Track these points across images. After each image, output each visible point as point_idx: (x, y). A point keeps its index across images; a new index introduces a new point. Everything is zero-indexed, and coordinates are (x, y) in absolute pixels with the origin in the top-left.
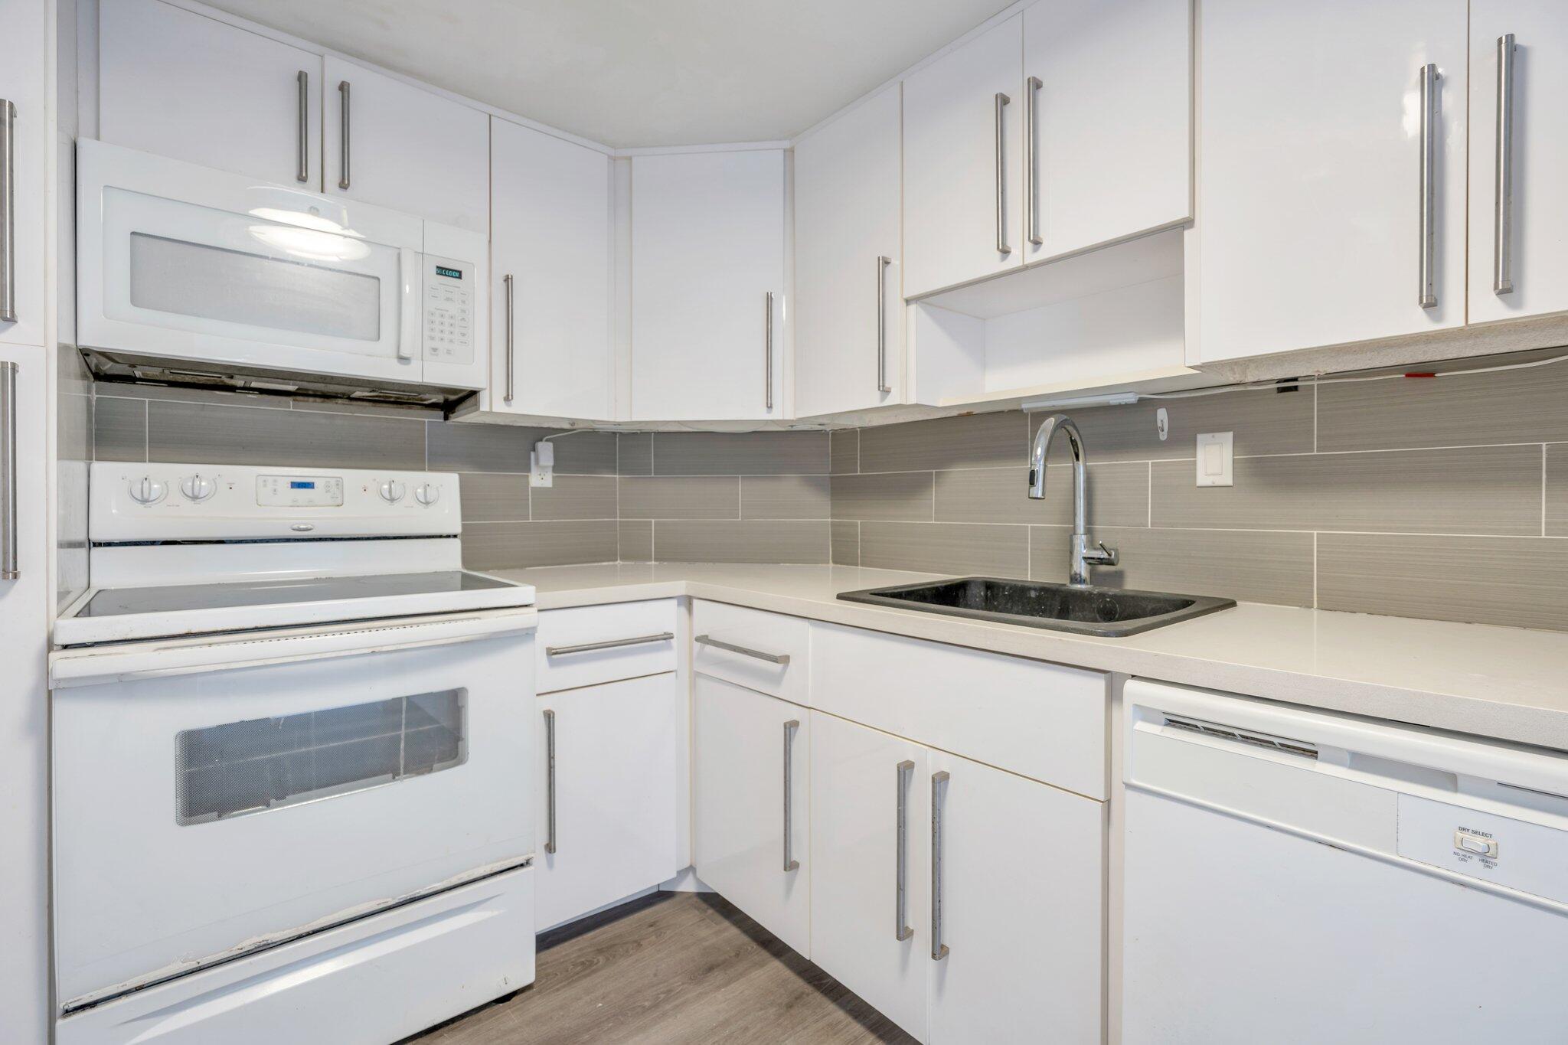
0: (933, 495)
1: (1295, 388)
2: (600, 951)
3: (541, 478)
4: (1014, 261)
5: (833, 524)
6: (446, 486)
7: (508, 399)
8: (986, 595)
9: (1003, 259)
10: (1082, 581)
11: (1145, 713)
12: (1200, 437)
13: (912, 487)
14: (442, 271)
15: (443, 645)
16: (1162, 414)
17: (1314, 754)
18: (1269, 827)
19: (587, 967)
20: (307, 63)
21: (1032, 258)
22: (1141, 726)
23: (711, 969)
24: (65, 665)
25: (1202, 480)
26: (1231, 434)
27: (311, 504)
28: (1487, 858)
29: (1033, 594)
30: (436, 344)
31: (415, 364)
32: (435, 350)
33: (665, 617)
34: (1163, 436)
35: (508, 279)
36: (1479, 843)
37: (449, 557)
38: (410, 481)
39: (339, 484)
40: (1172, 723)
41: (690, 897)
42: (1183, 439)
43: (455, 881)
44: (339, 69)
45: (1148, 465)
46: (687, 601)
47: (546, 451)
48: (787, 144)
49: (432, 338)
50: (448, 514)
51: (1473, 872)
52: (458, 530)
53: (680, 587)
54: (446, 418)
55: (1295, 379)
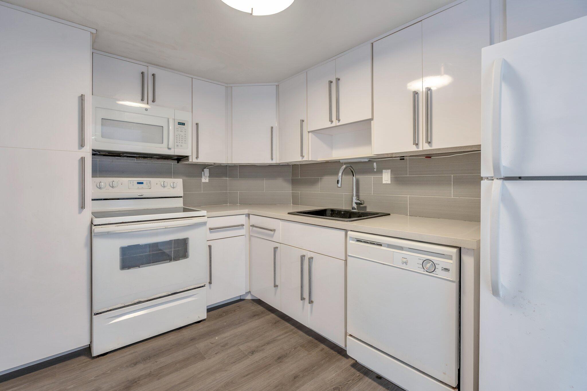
0: (319, 185)
1: (404, 159)
2: (224, 312)
3: (205, 179)
4: (334, 124)
5: (292, 193)
6: (179, 182)
7: (197, 158)
8: (331, 213)
9: (331, 123)
10: (355, 209)
11: (352, 239)
12: (383, 171)
13: (313, 182)
14: (180, 124)
15: (183, 226)
16: (375, 164)
17: (381, 245)
18: (373, 261)
19: (221, 316)
20: (144, 69)
21: (338, 124)
22: (351, 242)
23: (255, 316)
24: (96, 229)
25: (384, 182)
26: (390, 170)
27: (142, 188)
28: (406, 263)
29: (343, 213)
30: (177, 144)
31: (172, 150)
32: (177, 145)
33: (242, 220)
34: (375, 170)
35: (197, 124)
36: (405, 260)
37: (179, 203)
38: (169, 181)
39: (150, 182)
40: (358, 241)
41: (249, 300)
42: (380, 171)
43: (186, 289)
44: (152, 70)
45: (371, 178)
46: (248, 215)
47: (207, 171)
48: (277, 84)
49: (177, 142)
50: (180, 191)
51: (404, 266)
52: (182, 195)
53: (246, 211)
54: (178, 162)
55: (404, 157)
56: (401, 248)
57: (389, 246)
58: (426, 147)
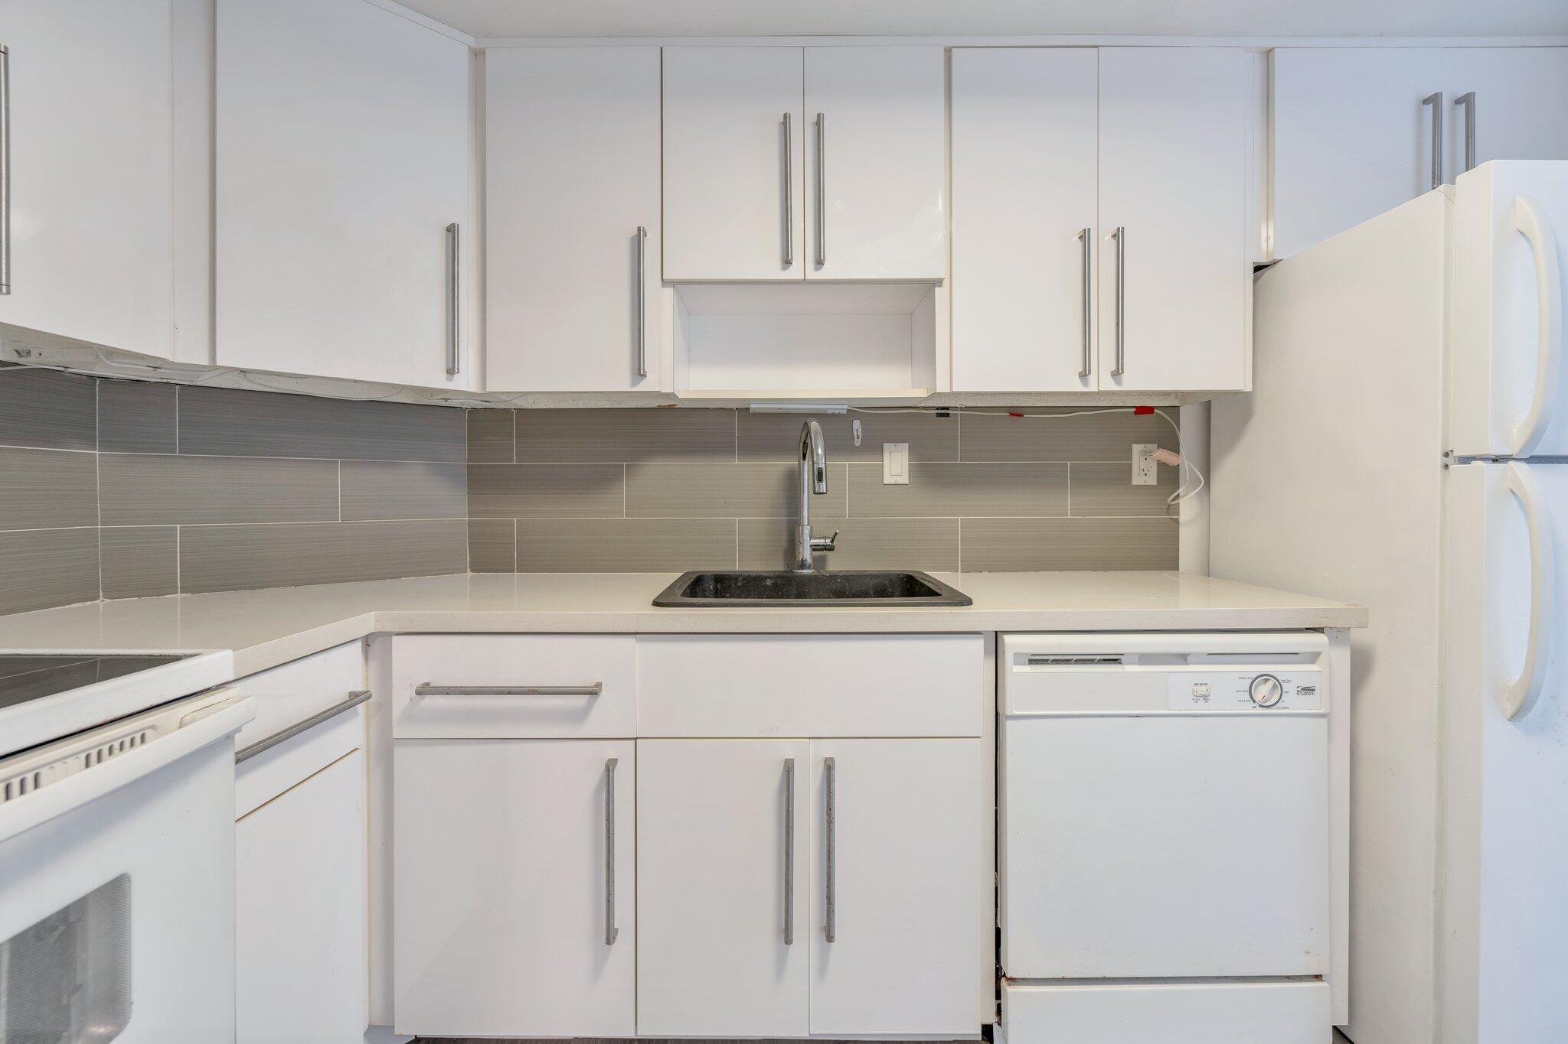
0: (624, 490)
1: (948, 415)
4: (794, 273)
5: (471, 524)
9: (784, 269)
10: (809, 567)
11: (1019, 658)
12: (886, 446)
16: (857, 424)
17: (1117, 661)
18: (1103, 716)
21: (813, 275)
22: (1017, 669)
25: (888, 479)
26: (907, 444)
28: (1206, 698)
29: (769, 582)
34: (857, 443)
36: (1202, 690)
40: (1032, 662)
42: (873, 447)
45: (843, 469)
51: (1201, 708)
53: (367, 622)
55: (947, 408)
56: (1183, 658)
57: (1146, 658)
58: (1108, 384)
